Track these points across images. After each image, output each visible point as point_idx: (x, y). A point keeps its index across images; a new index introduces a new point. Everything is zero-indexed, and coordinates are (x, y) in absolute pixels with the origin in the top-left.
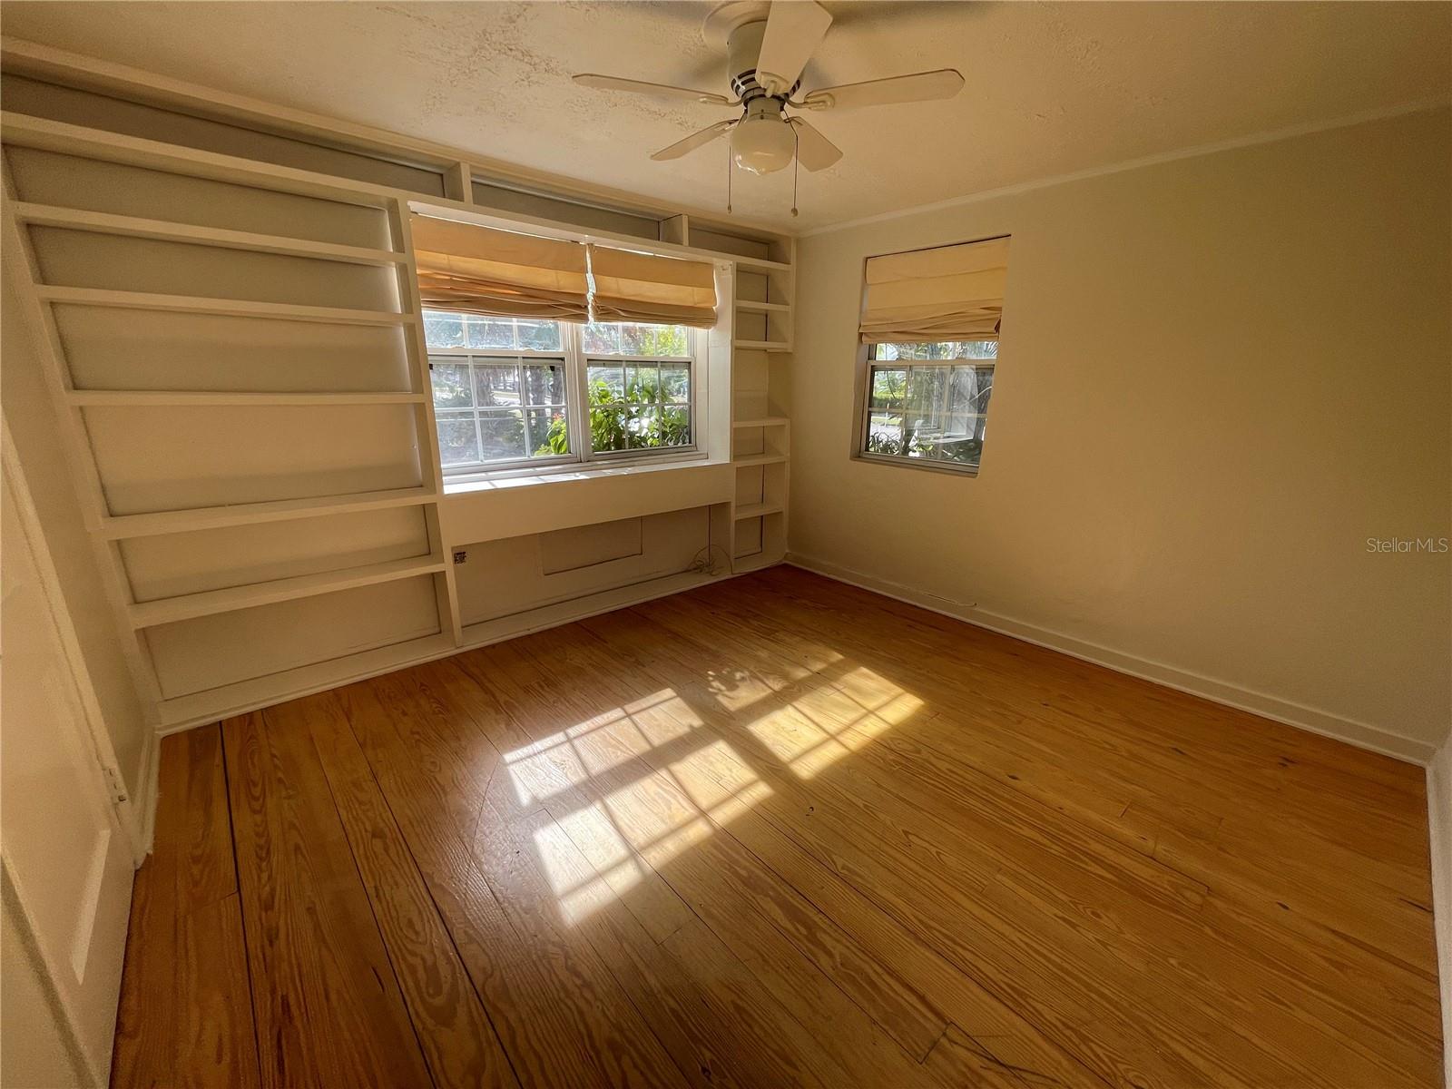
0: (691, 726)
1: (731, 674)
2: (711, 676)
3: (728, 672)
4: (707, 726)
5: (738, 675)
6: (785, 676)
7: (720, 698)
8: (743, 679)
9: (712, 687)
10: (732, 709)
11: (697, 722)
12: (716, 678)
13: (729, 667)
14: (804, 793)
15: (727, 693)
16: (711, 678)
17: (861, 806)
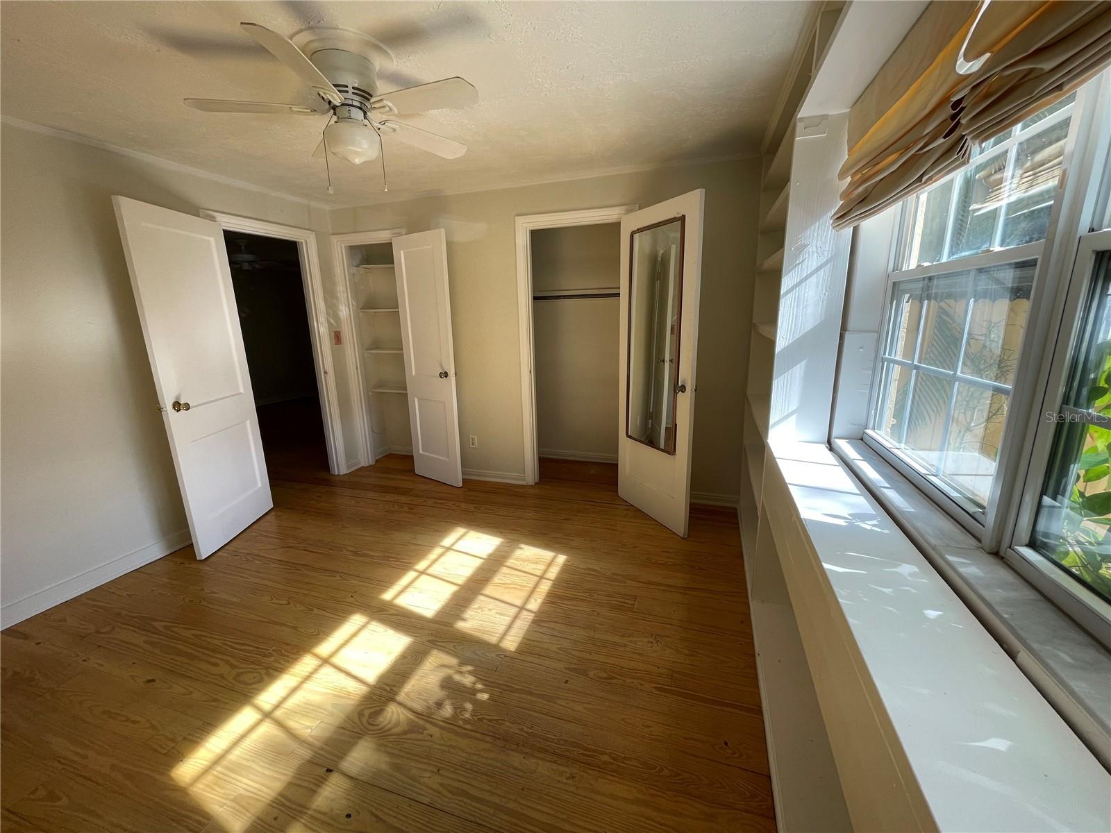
0: (464, 620)
1: (458, 709)
2: (481, 691)
3: (465, 709)
4: (450, 625)
5: (448, 711)
6: (384, 738)
7: (453, 661)
8: (439, 704)
9: (470, 672)
10: (435, 652)
11: (461, 625)
12: (474, 692)
13: (466, 721)
14: (358, 604)
15: (450, 672)
16: (479, 686)
17: (315, 609)
